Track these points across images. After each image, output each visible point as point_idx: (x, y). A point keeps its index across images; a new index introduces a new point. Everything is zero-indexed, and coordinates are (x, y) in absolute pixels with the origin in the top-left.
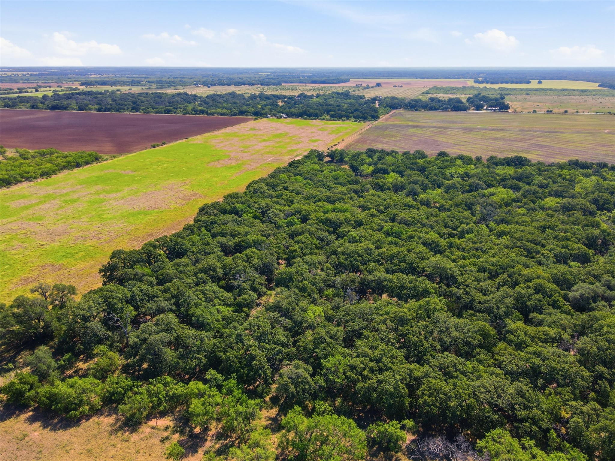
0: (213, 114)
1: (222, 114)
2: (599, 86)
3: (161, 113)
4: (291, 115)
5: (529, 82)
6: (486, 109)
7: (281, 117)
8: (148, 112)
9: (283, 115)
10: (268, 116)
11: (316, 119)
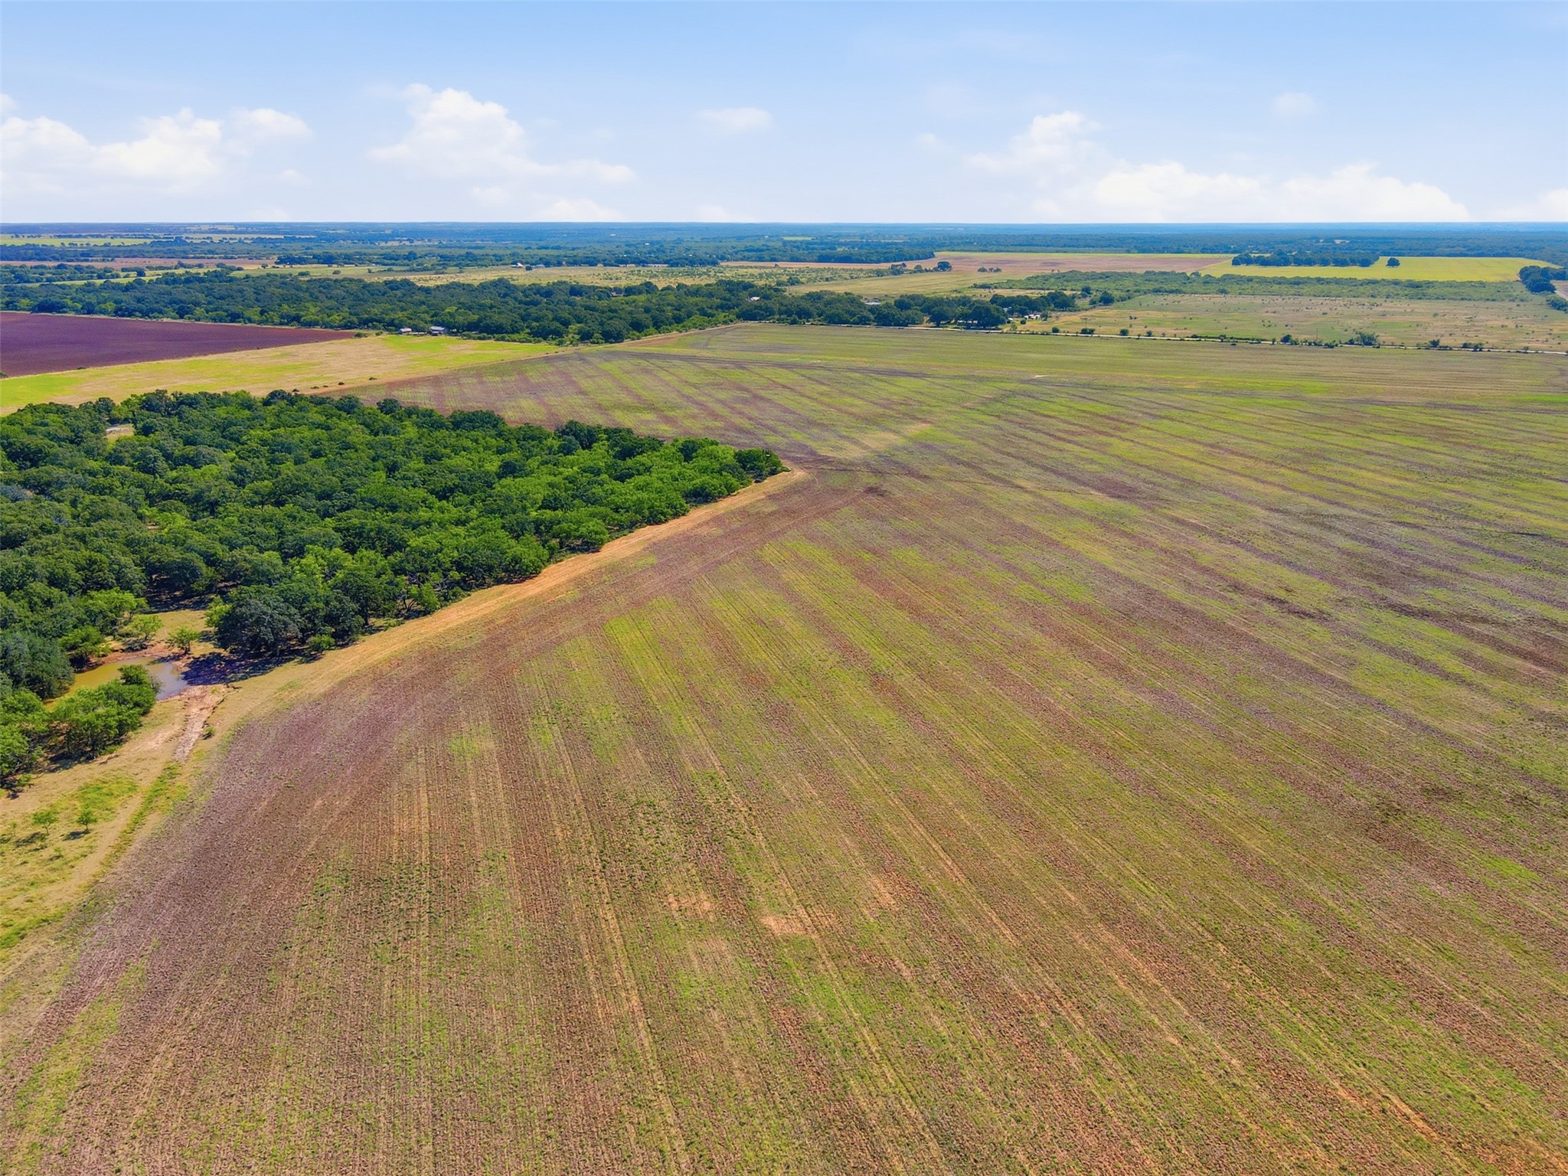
4: (453, 330)
5: (1365, 263)
9: (433, 328)
10: (403, 330)
11: (489, 338)
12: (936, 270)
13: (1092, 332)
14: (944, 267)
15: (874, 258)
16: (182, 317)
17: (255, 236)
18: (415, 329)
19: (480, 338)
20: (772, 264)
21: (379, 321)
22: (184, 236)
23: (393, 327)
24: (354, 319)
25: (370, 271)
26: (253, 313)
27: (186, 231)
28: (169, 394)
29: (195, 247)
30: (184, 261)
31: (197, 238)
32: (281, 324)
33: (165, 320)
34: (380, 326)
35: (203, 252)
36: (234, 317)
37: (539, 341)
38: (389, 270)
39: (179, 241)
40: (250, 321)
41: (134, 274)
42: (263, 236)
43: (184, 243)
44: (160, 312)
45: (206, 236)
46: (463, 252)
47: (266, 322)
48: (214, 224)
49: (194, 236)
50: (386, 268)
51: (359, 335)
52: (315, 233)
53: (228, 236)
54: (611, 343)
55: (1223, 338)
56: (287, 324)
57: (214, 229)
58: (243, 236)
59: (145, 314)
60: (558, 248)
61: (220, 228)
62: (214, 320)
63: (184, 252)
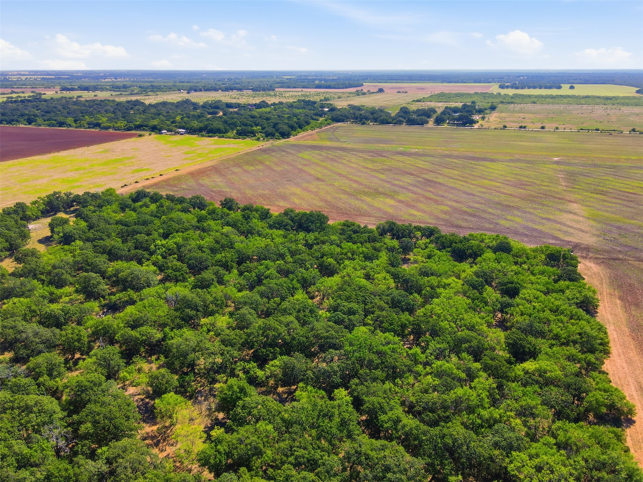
1: (117, 129)
2: (638, 92)
4: (192, 131)
5: (559, 87)
6: (448, 123)
7: (177, 133)
9: (180, 130)
10: (163, 132)
11: (215, 136)
12: (377, 92)
13: (525, 127)
14: (381, 90)
15: (342, 86)
16: (30, 124)
17: (42, 77)
18: (170, 131)
19: (209, 137)
21: (146, 126)
22: (7, 77)
23: (155, 129)
24: (131, 125)
25: (111, 95)
26: (70, 120)
27: (7, 75)
28: (62, 195)
29: (15, 83)
30: (14, 90)
31: (14, 78)
32: (89, 128)
33: (21, 126)
34: (147, 128)
35: (20, 85)
36: (61, 124)
37: (245, 138)
38: (121, 94)
40: (70, 126)
42: (45, 77)
43: (8, 80)
44: (17, 121)
45: (18, 77)
46: (149, 84)
47: (80, 127)
48: (18, 71)
49: (12, 77)
50: (119, 93)
51: (140, 136)
52: (68, 75)
53: (29, 77)
54: (285, 138)
55: (597, 130)
56: (93, 128)
57: (19, 74)
58: (35, 77)
59: (9, 122)
61: (23, 73)
62: (49, 125)
63: (11, 85)
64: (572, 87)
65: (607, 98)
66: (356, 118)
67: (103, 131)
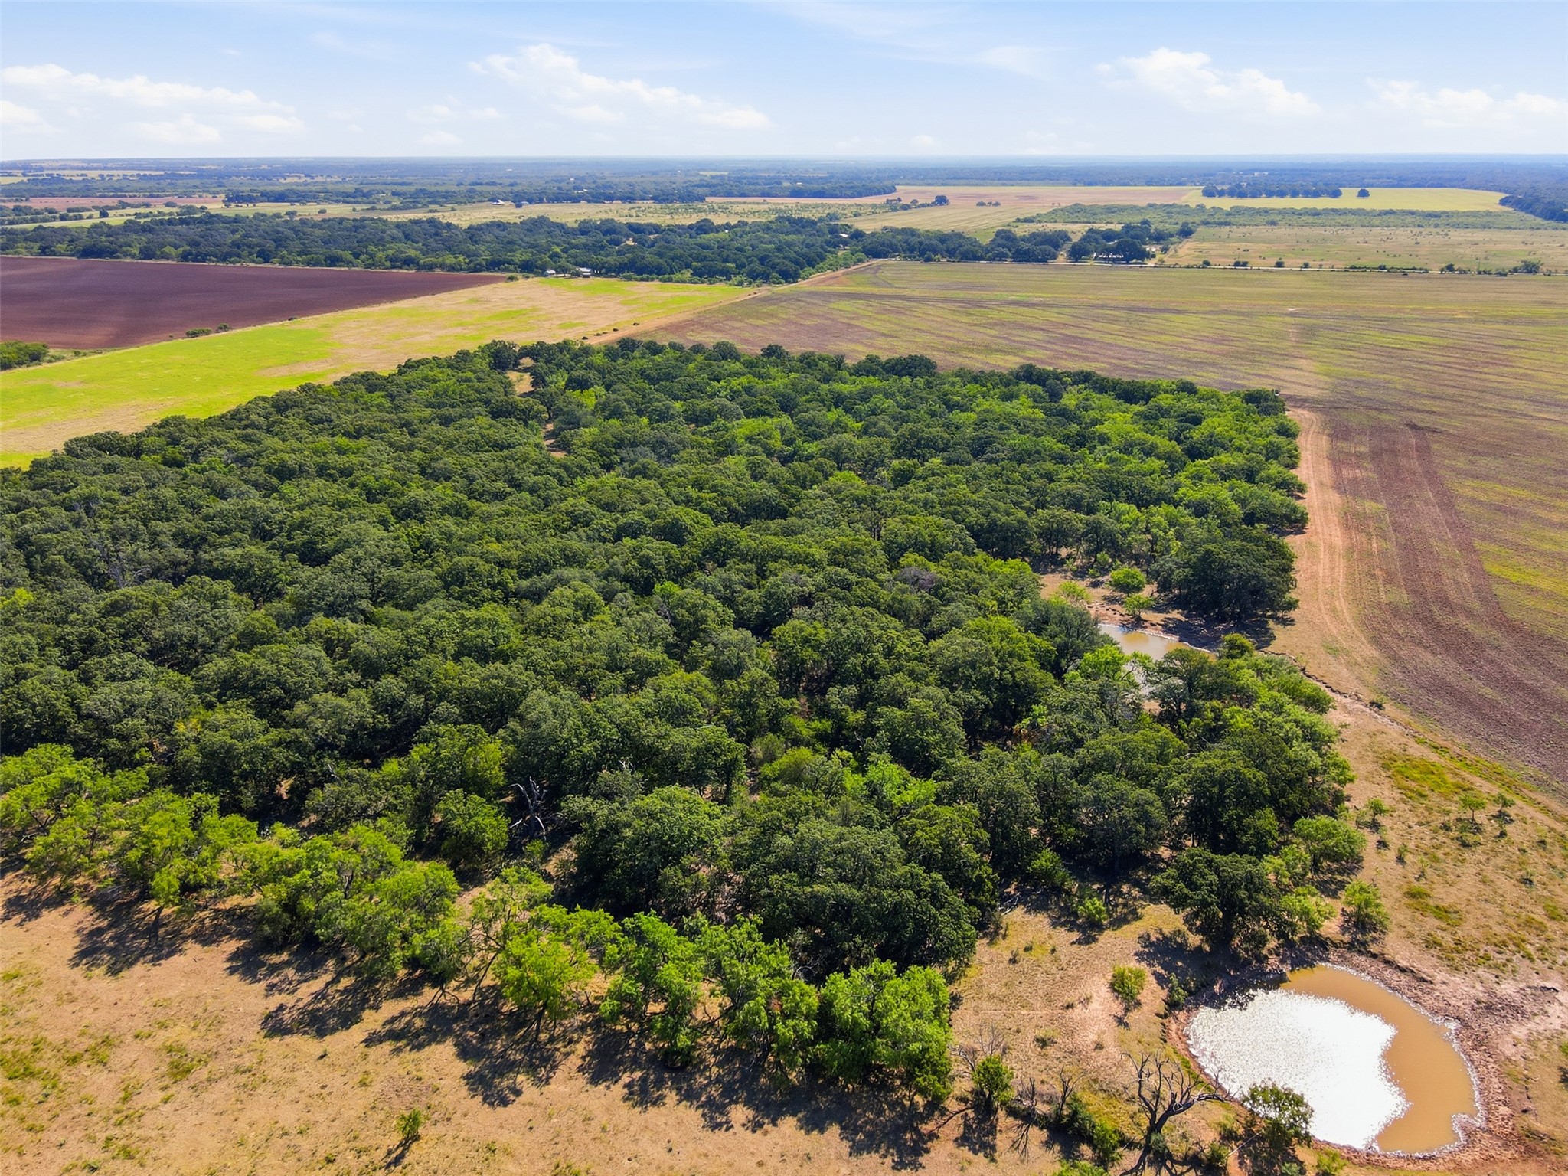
0: (430, 267)
1: (452, 268)
2: (1503, 202)
3: (318, 264)
4: (603, 271)
5: (1336, 194)
6: (1096, 259)
7: (578, 274)
8: (290, 264)
9: (580, 269)
10: (549, 272)
11: (653, 280)
12: (934, 204)
13: (1245, 264)
14: (941, 201)
15: (849, 192)
16: (267, 261)
18: (560, 270)
19: (642, 280)
20: (760, 200)
21: (508, 263)
23: (530, 268)
34: (512, 267)
37: (714, 283)
38: (376, 208)
39: (59, 179)
41: (97, 214)
50: (367, 206)
51: (510, 278)
55: (1382, 268)
60: (494, 184)
64: (1363, 194)
65: (1431, 215)
66: (911, 250)
67: (423, 272)
